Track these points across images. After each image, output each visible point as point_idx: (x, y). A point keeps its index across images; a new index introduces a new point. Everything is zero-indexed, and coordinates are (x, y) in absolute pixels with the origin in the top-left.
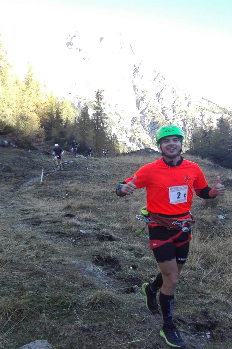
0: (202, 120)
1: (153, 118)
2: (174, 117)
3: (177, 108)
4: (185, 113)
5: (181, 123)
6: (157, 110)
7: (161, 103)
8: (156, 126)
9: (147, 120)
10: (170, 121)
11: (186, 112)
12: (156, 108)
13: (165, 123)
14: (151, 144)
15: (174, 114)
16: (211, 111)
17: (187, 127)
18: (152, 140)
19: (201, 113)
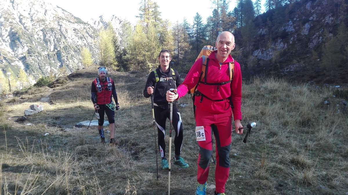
0: (60, 30)
1: (11, 28)
2: (33, 27)
3: (33, 17)
4: (43, 22)
5: (41, 33)
6: (14, 19)
7: (16, 10)
8: (14, 37)
9: (5, 30)
10: (30, 31)
11: (43, 20)
12: (12, 16)
13: (24, 33)
14: (13, 58)
15: (33, 23)
16: (67, 21)
17: (47, 37)
18: (13, 53)
19: (58, 22)
